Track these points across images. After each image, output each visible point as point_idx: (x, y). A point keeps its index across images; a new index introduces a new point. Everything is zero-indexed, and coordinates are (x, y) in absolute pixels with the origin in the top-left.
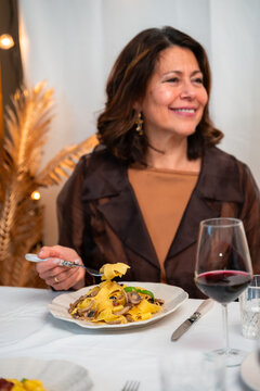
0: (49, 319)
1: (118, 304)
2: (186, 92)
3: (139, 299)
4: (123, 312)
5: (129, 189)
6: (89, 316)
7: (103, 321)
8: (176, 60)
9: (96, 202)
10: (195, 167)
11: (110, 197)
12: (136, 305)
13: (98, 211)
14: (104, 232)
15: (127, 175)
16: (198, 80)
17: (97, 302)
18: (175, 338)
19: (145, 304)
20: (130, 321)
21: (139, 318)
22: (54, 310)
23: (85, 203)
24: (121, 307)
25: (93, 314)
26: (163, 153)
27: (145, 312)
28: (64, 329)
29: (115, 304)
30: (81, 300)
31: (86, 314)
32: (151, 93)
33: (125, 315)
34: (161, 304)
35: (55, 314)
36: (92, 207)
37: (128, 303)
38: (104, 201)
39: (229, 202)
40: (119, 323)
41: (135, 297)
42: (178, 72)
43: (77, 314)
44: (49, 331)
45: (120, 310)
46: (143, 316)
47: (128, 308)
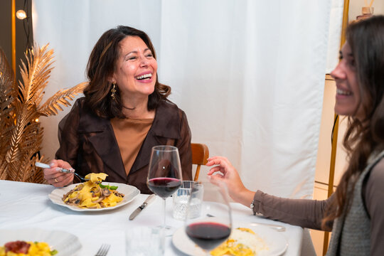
0: (49, 203)
1: (96, 196)
2: (143, 63)
3: (109, 193)
4: (99, 201)
6: (76, 203)
7: (85, 207)
8: (131, 45)
9: (88, 135)
11: (96, 132)
12: (107, 197)
16: (149, 56)
17: (81, 194)
18: (131, 218)
19: (113, 197)
20: (102, 207)
21: (109, 205)
22: (53, 198)
24: (97, 198)
25: (78, 202)
27: (112, 201)
28: (59, 211)
29: (94, 196)
30: (71, 192)
31: (74, 202)
33: (100, 203)
34: (123, 196)
35: (53, 201)
37: (102, 196)
39: (172, 139)
40: (96, 208)
41: (106, 192)
42: (135, 52)
43: (68, 201)
44: (49, 212)
45: (96, 200)
46: (111, 204)
47: (102, 198)
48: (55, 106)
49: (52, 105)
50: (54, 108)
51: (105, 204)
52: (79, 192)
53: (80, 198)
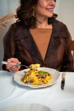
1: (40, 78)
2: (51, 3)
3: (46, 75)
7: (36, 84)
10: (50, 27)
11: (24, 39)
12: (45, 77)
13: (20, 43)
14: (23, 50)
17: (32, 77)
19: (48, 77)
23: (16, 41)
24: (41, 79)
25: (32, 82)
26: (41, 23)
31: (29, 82)
32: (39, 3)
33: (42, 81)
35: (19, 83)
36: (18, 42)
37: (43, 77)
38: (22, 40)
40: (41, 84)
41: (44, 75)
46: (48, 81)
47: (43, 79)
51: (45, 82)
52: (30, 76)
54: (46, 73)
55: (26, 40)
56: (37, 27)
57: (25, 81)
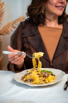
1: (41, 77)
3: (48, 74)
5: (39, 34)
6: (30, 81)
7: (36, 83)
9: (26, 38)
10: (61, 27)
11: (31, 36)
12: (47, 77)
13: (27, 41)
15: (38, 29)
17: (32, 76)
19: (50, 77)
20: (46, 83)
21: (49, 81)
22: (17, 79)
23: (23, 38)
24: (42, 78)
25: (32, 80)
30: (26, 75)
31: (29, 81)
33: (44, 81)
35: (17, 81)
36: (25, 40)
37: (44, 76)
38: (29, 38)
40: (42, 84)
41: (47, 74)
43: (26, 81)
44: (16, 88)
45: (42, 79)
46: (50, 81)
47: (45, 78)
48: (8, 29)
49: (6, 29)
50: (8, 31)
51: (47, 81)
52: (31, 75)
53: (32, 78)
54: (49, 72)
55: (33, 37)
56: (46, 25)
57: (25, 79)
